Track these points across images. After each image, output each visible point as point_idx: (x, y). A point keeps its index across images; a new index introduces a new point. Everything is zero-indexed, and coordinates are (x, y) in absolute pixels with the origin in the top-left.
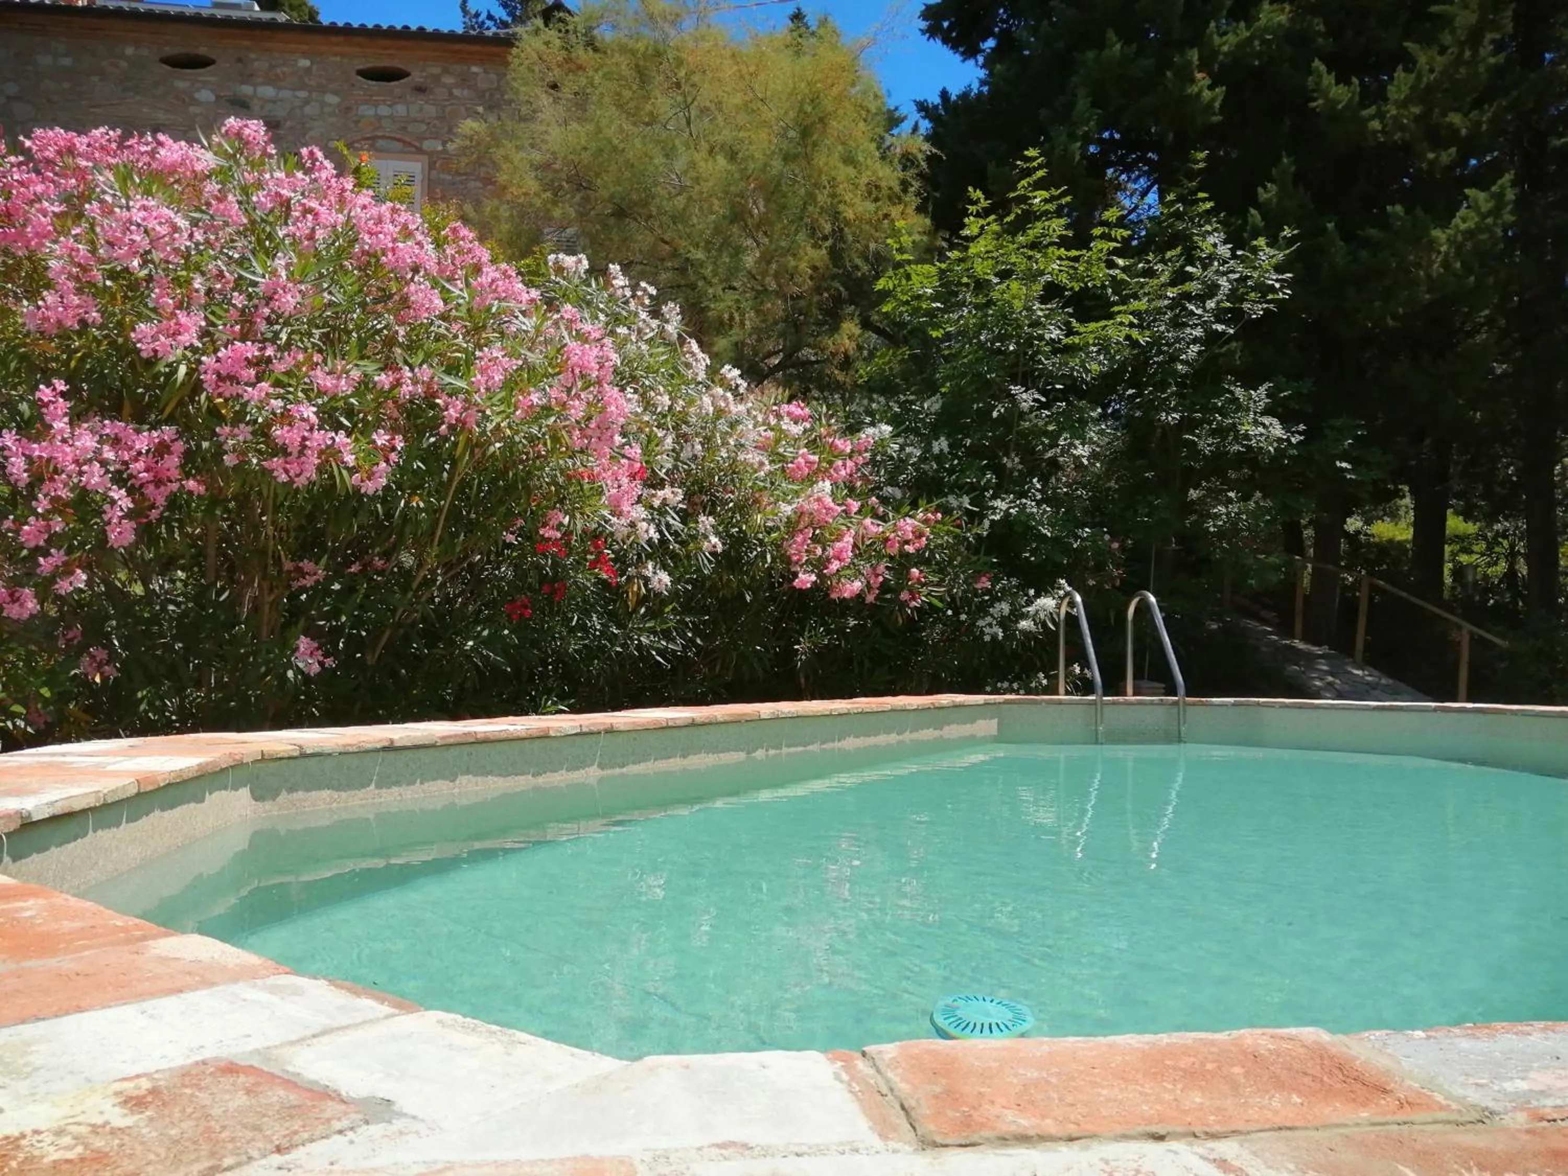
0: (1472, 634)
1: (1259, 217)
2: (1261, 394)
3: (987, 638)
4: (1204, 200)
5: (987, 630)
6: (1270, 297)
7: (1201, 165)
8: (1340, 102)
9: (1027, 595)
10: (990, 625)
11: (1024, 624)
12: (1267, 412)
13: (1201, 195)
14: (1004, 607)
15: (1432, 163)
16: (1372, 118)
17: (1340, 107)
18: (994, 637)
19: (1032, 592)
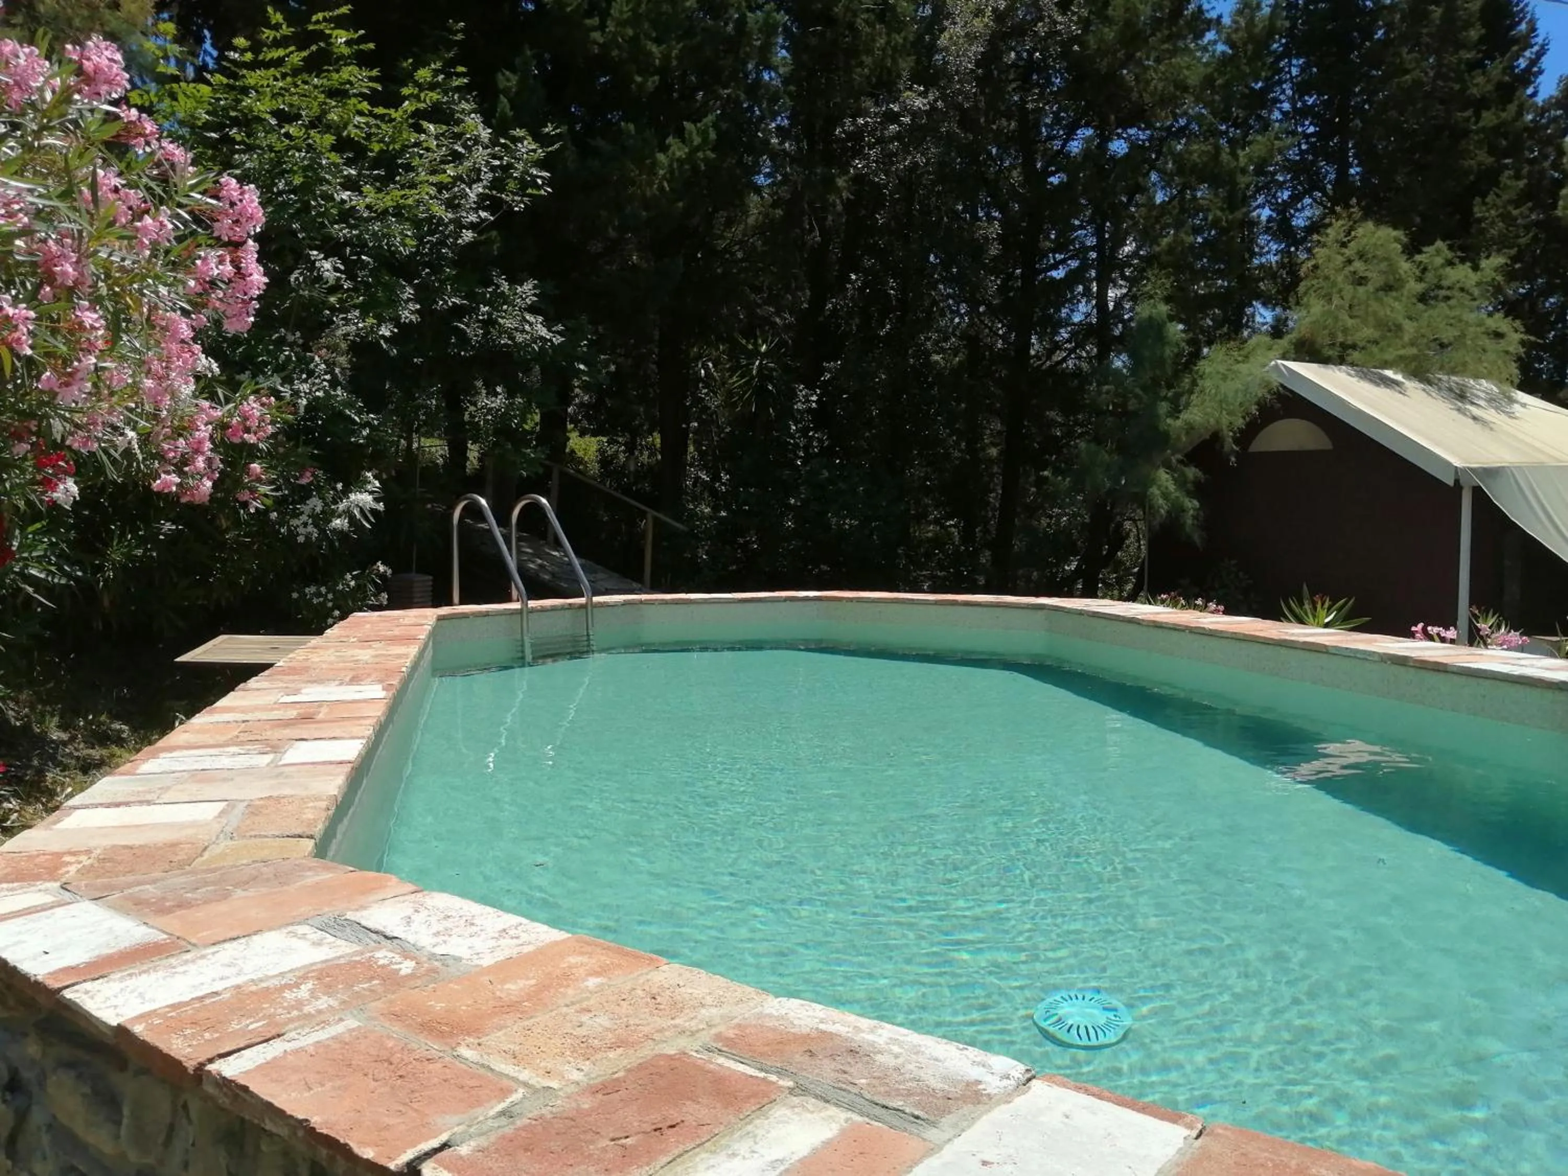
0: (656, 519)
1: (508, 107)
2: (527, 290)
3: (301, 539)
4: (459, 75)
5: (301, 530)
6: (529, 191)
7: (460, 37)
8: (570, 5)
9: (335, 489)
10: (305, 525)
11: (337, 523)
12: (532, 309)
13: (461, 69)
14: (315, 503)
15: (641, 86)
16: (594, 29)
17: (569, 9)
18: (308, 537)
19: (339, 486)
